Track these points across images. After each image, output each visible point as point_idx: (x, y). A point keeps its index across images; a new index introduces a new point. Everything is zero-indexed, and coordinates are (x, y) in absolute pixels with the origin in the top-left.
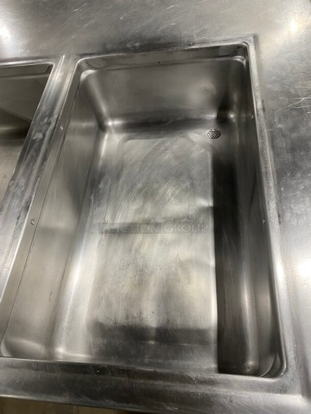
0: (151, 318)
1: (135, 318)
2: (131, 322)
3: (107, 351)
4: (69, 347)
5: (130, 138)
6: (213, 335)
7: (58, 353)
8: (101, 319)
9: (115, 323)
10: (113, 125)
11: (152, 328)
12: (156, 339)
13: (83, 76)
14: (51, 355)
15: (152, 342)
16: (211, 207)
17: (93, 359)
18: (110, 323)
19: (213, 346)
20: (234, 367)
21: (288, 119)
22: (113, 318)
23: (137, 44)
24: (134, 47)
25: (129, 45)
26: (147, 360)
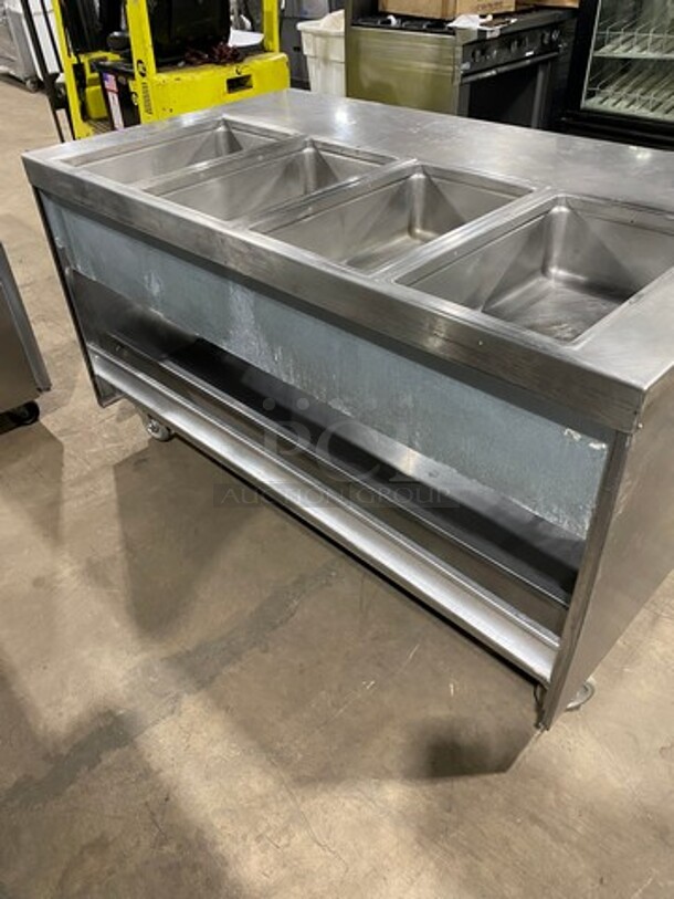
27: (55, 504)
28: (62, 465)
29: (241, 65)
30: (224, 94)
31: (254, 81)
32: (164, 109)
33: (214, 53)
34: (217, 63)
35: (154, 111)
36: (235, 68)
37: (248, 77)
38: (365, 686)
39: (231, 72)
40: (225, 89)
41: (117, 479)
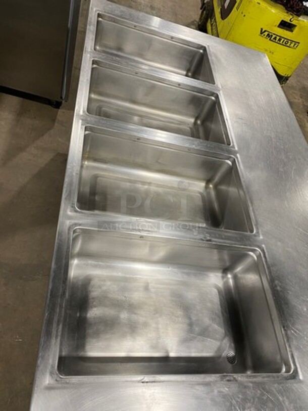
0: (93, 313)
1: (92, 303)
2: (91, 300)
3: (74, 288)
4: (78, 265)
5: (219, 292)
6: (81, 354)
7: (74, 260)
8: (92, 283)
9: (90, 291)
10: (228, 279)
11: (86, 314)
12: (80, 316)
13: (251, 253)
14: (73, 257)
15: (78, 315)
16: (168, 355)
17: (70, 280)
18: (90, 288)
19: (74, 354)
20: (62, 368)
21: (222, 398)
22: (93, 289)
23: (278, 288)
24: (276, 286)
25: (276, 282)
26: (68, 312)
27: (21, 149)
28: (43, 135)
29: (295, 17)
30: (275, 26)
31: (296, 30)
32: (242, 13)
33: (290, 2)
34: (286, 9)
35: (239, 10)
36: (291, 17)
37: (295, 26)
38: (16, 338)
39: (287, 18)
40: (278, 24)
41: (52, 160)
